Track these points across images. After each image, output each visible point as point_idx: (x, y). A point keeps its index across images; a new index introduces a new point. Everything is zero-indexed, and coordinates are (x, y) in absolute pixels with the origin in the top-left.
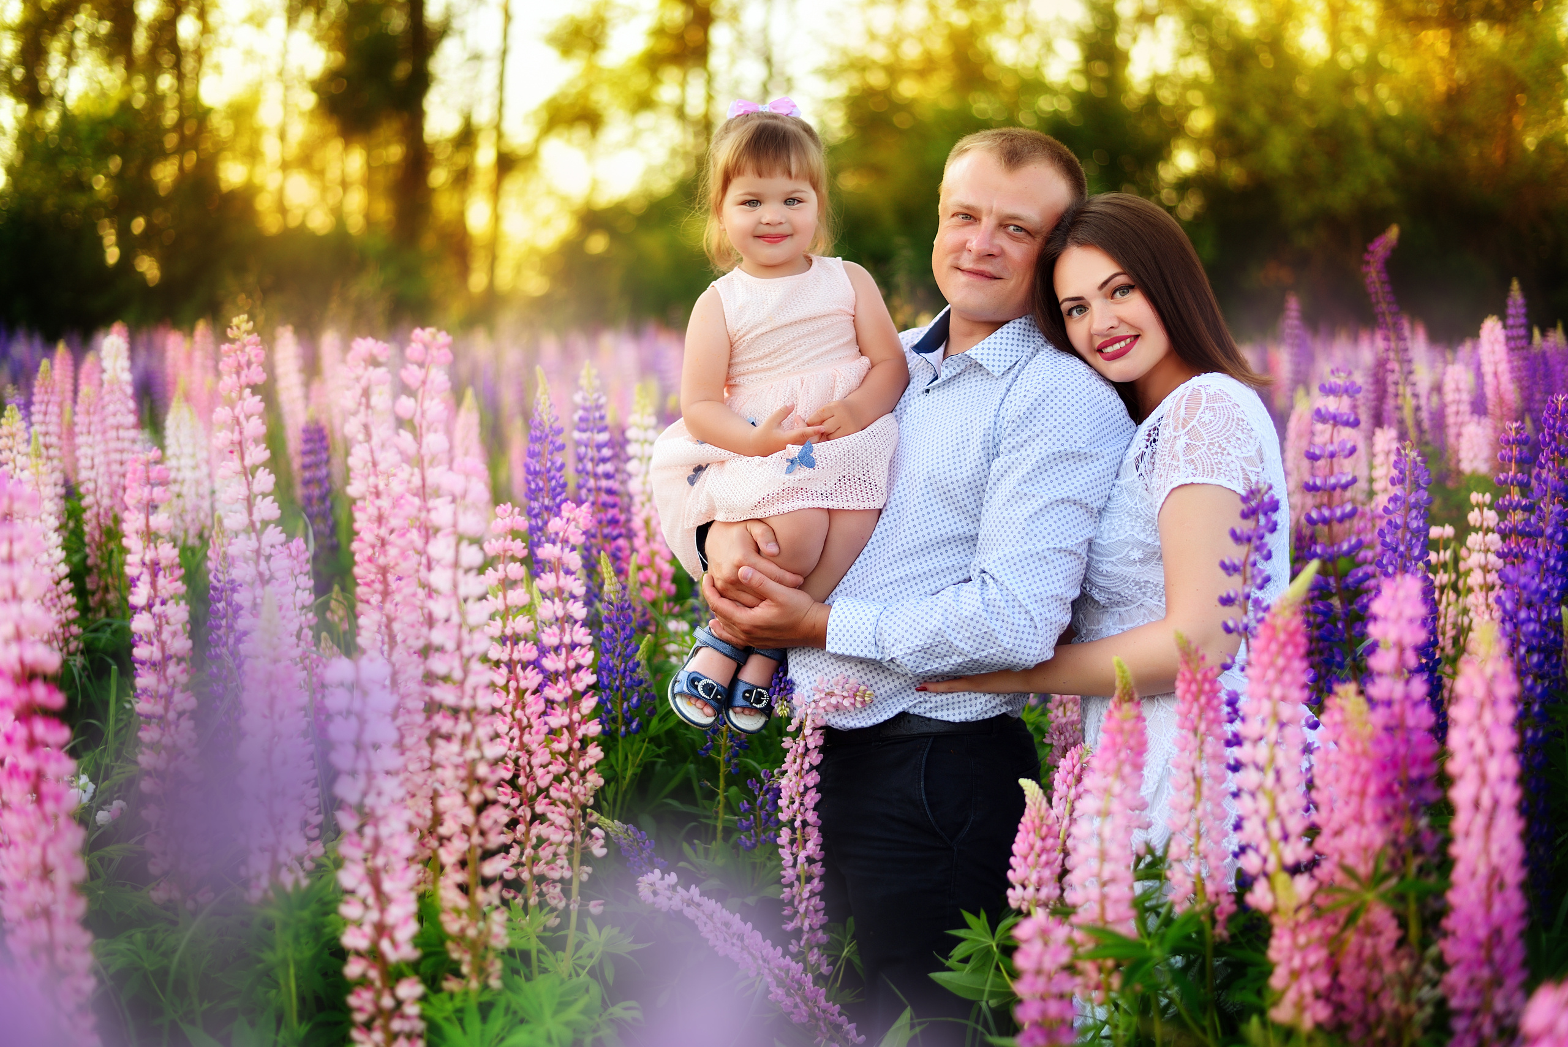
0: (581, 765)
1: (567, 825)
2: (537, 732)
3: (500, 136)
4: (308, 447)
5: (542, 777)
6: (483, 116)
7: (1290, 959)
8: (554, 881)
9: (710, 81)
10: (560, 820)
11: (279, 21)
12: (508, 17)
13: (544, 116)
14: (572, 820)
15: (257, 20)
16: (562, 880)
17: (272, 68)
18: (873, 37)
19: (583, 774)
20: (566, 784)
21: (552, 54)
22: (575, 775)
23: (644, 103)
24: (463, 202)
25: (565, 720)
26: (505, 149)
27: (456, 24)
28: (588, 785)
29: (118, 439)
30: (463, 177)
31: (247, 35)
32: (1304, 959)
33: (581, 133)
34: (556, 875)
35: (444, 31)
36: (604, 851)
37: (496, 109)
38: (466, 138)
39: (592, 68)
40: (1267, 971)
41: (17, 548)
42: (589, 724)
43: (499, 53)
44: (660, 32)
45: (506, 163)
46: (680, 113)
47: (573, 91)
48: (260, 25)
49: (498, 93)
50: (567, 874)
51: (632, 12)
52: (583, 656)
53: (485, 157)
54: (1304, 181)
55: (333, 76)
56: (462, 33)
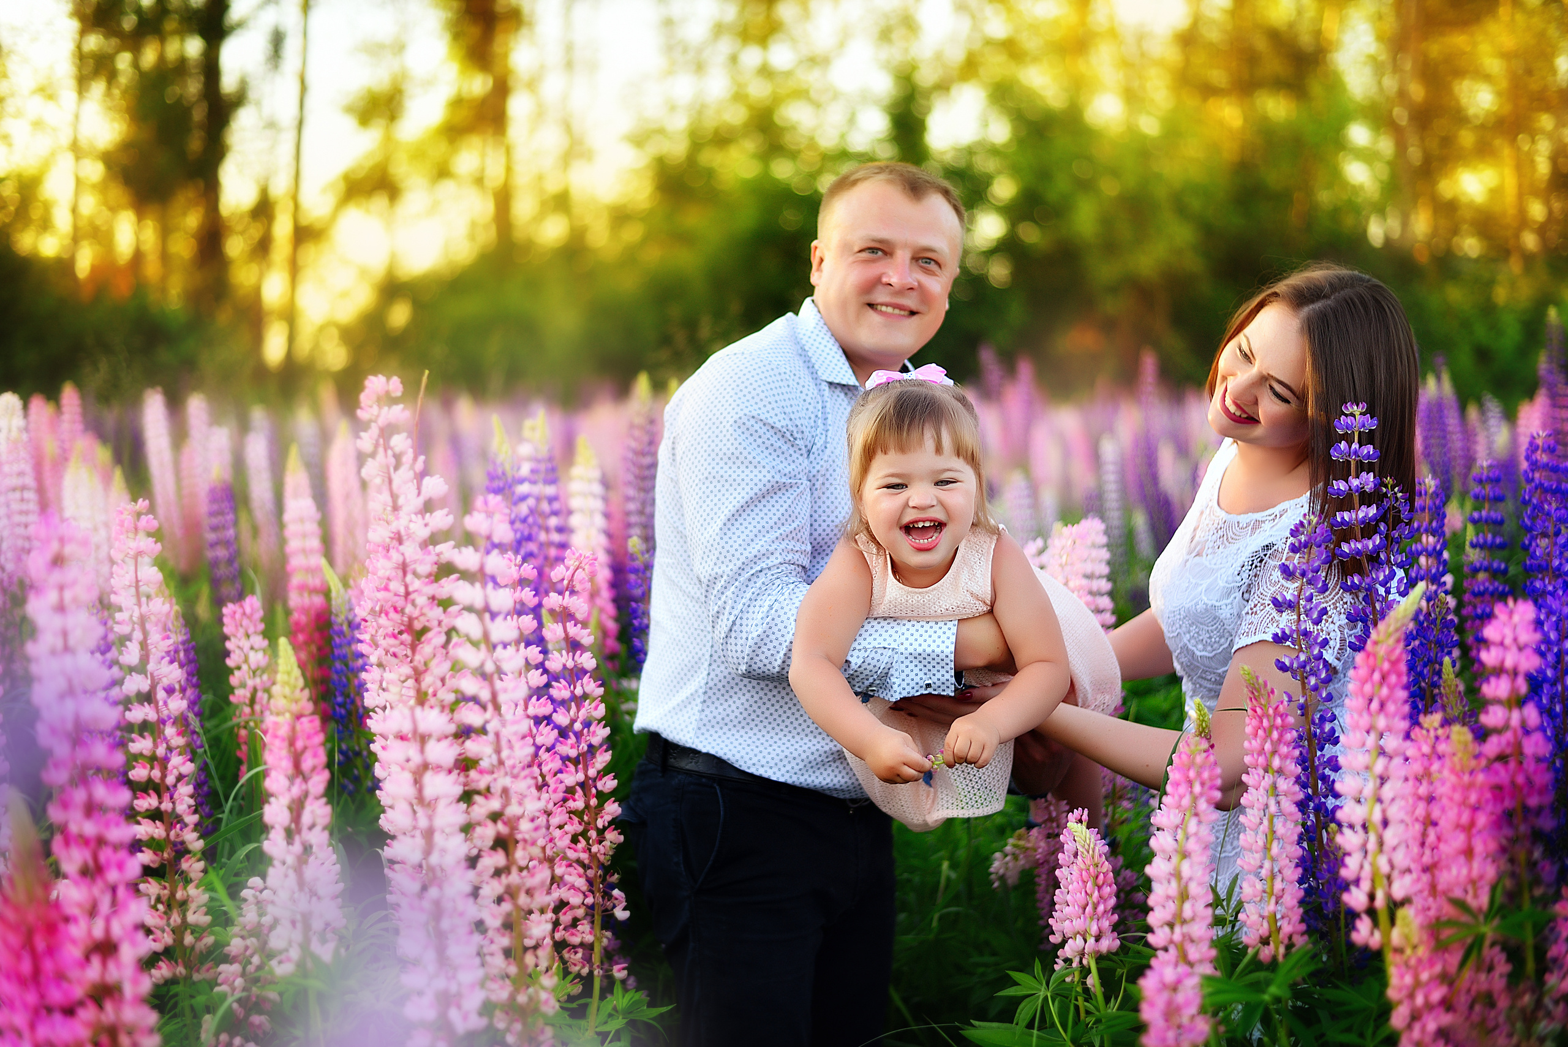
0: (600, 823)
1: (585, 888)
2: (555, 791)
3: (297, 206)
4: (215, 507)
5: (561, 838)
6: (279, 189)
7: (1411, 996)
8: (574, 947)
9: (508, 151)
10: (581, 883)
11: (68, 92)
12: (304, 88)
13: (342, 187)
14: (590, 882)
15: (47, 92)
16: (582, 945)
17: (65, 140)
18: (673, 108)
19: (601, 832)
20: (582, 844)
21: (350, 123)
22: (593, 834)
23: (443, 172)
24: (261, 276)
25: (580, 777)
26: (304, 222)
27: (252, 95)
28: (607, 843)
29: (22, 500)
30: (262, 248)
31: (36, 106)
32: (1426, 997)
33: (380, 202)
34: (576, 940)
35: (239, 100)
36: (627, 914)
37: (293, 181)
38: (263, 210)
39: (388, 139)
40: (1385, 1010)
41: (68, 595)
42: (605, 779)
43: (296, 122)
44: (458, 102)
45: (303, 235)
46: (479, 181)
47: (369, 163)
48: (51, 97)
49: (294, 163)
50: (589, 938)
51: (429, 83)
52: (596, 708)
53: (282, 229)
54: (1110, 247)
55: (127, 146)
56: (258, 104)
